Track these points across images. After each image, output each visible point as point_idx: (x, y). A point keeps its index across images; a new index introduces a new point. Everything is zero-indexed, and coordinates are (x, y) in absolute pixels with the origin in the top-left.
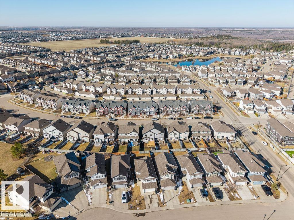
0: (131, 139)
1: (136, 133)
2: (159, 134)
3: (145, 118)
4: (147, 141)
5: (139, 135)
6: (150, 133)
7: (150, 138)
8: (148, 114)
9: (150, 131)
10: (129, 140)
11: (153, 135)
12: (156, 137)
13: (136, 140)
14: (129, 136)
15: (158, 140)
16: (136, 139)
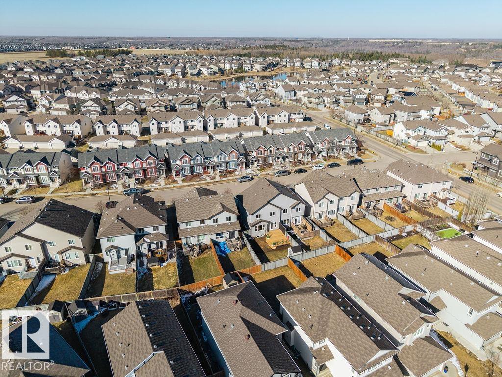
0: (217, 235)
1: (228, 214)
2: (293, 208)
3: (218, 178)
4: (262, 233)
5: (238, 218)
6: (269, 208)
7: (269, 223)
8: (223, 168)
9: (268, 202)
10: (214, 237)
11: (277, 211)
12: (285, 217)
13: (232, 234)
14: (213, 226)
15: (288, 225)
16: (234, 232)
